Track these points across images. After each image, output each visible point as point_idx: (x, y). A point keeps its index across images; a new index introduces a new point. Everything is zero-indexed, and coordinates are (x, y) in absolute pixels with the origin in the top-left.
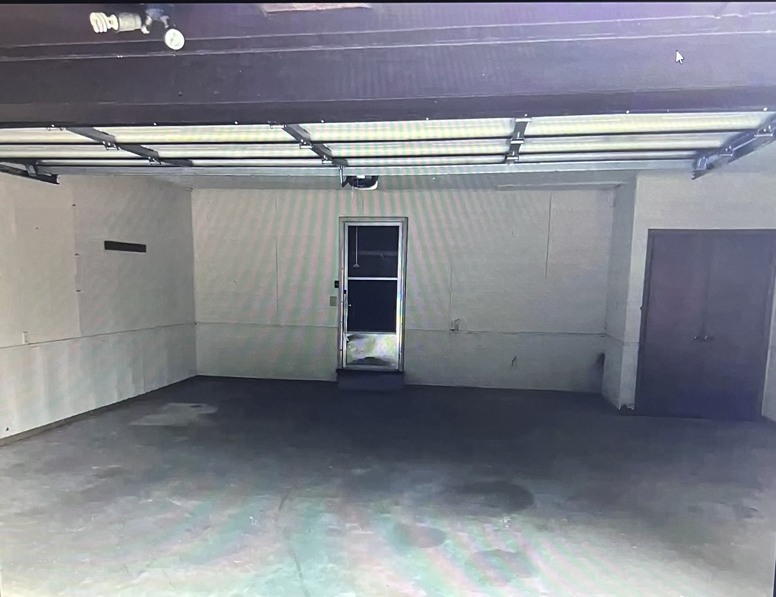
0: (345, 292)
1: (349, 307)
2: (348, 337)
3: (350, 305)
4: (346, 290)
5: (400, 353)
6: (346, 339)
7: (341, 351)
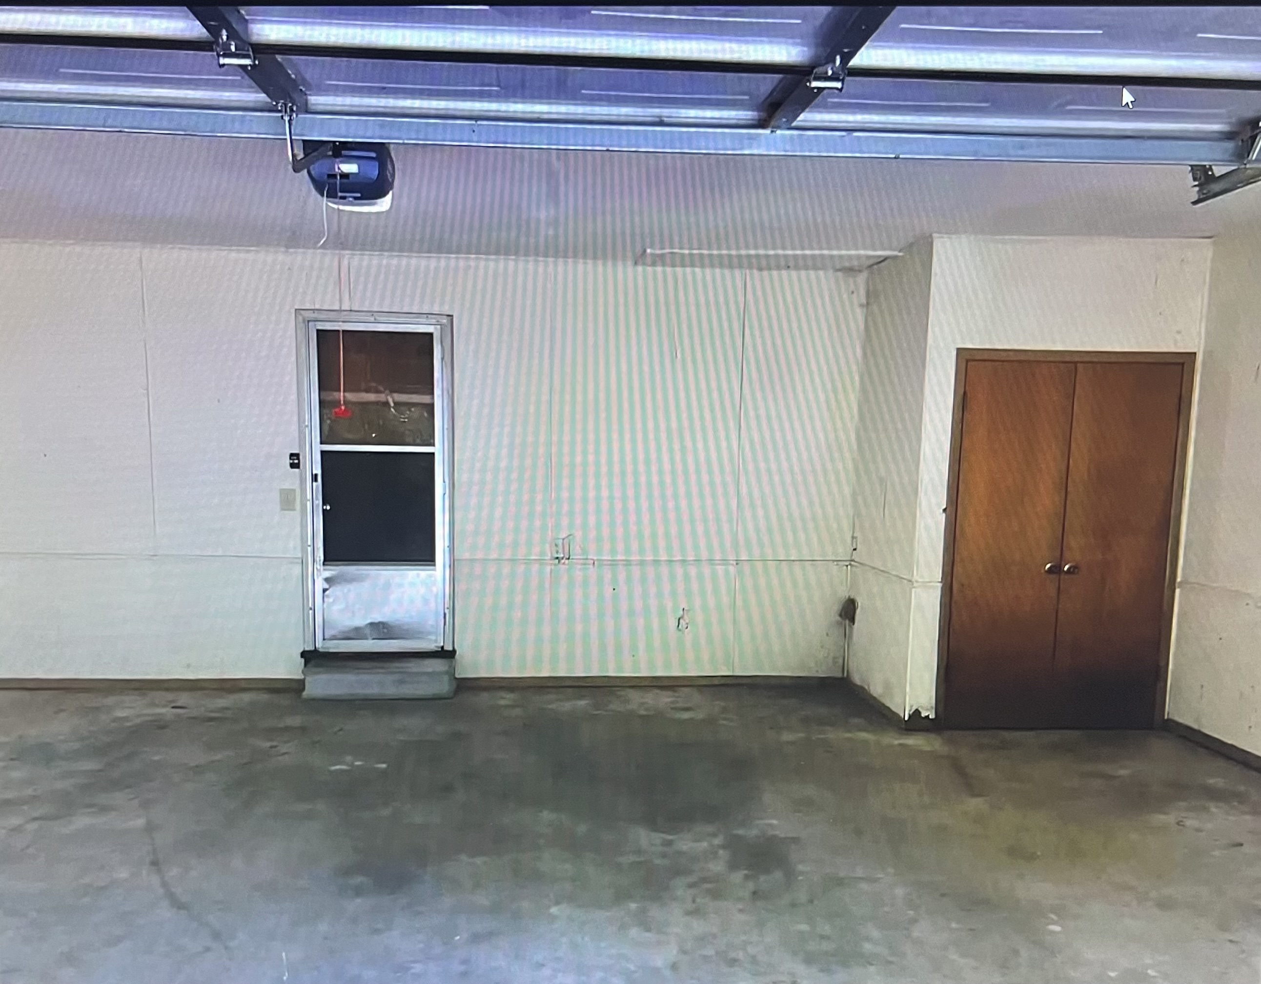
0: (315, 478)
1: (324, 511)
2: (327, 580)
3: (328, 508)
4: (316, 475)
5: (447, 611)
6: (320, 585)
7: (311, 612)
